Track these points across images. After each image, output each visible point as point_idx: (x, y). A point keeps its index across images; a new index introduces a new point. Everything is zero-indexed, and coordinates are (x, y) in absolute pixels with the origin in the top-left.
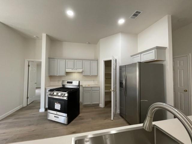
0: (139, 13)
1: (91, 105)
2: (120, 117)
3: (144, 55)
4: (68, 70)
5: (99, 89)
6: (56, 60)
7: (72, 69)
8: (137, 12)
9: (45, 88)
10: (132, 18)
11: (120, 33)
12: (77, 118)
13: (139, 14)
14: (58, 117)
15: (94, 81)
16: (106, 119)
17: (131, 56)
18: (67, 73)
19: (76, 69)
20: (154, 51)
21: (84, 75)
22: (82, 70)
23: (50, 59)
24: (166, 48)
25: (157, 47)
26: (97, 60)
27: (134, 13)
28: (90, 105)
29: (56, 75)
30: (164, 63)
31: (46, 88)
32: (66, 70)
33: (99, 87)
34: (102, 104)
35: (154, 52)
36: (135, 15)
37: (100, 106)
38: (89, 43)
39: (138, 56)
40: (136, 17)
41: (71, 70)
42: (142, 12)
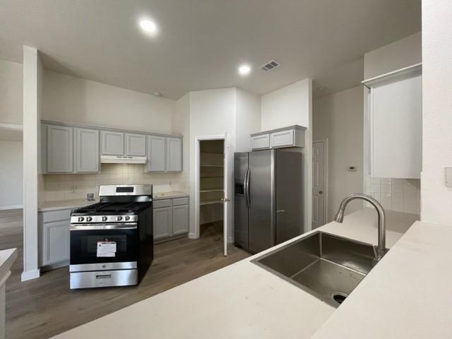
0: (275, 65)
1: (172, 237)
2: (236, 248)
3: (275, 136)
4: (106, 159)
5: (189, 200)
6: (71, 129)
7: (119, 156)
8: (273, 63)
9: (38, 209)
10: (263, 68)
11: (234, 89)
12: (151, 269)
13: (275, 67)
14: (110, 275)
15: (170, 184)
16: (213, 257)
17: (252, 136)
18: (105, 167)
19: (130, 156)
20: (292, 130)
21: (149, 170)
22: (145, 158)
23: (46, 125)
24: (306, 128)
25: (296, 126)
26: (181, 138)
27: (269, 63)
28: (169, 237)
29: (69, 170)
30: (302, 151)
31: (42, 210)
32: (102, 157)
33: (188, 197)
34: (194, 232)
35: (292, 133)
36: (269, 66)
37: (190, 237)
38: (161, 95)
39: (265, 137)
40: (270, 70)
41: (115, 157)
42: (279, 65)
